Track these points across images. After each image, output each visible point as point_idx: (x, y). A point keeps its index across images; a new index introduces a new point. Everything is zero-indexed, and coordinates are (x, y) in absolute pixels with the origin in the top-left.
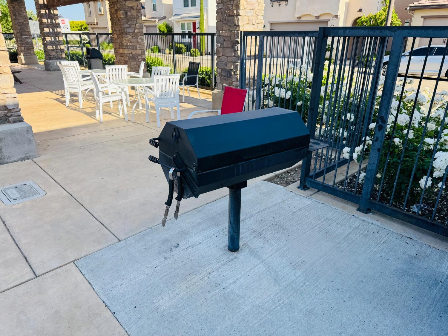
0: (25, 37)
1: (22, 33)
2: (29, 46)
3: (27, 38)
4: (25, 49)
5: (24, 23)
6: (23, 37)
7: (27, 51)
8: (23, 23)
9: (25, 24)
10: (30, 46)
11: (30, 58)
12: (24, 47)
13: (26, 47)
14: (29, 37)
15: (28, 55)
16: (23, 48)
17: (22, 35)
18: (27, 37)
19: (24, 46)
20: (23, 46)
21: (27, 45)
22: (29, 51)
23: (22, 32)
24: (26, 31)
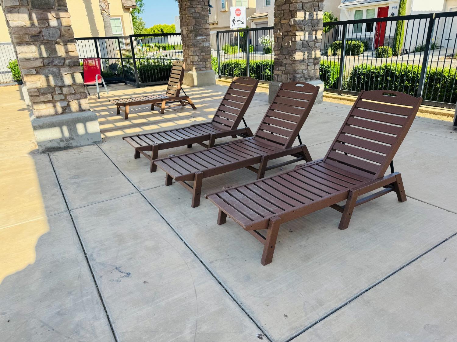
0: (201, 37)
1: (197, 32)
2: (204, 54)
3: (203, 41)
4: (199, 60)
5: (202, 13)
6: (199, 38)
7: (201, 63)
8: (200, 13)
9: (204, 15)
10: (206, 54)
11: (205, 74)
12: (198, 56)
13: (201, 55)
14: (206, 37)
15: (202, 69)
16: (196, 58)
17: (196, 36)
18: (203, 38)
19: (198, 54)
20: (196, 55)
21: (202, 52)
22: (204, 63)
23: (197, 29)
24: (203, 28)
